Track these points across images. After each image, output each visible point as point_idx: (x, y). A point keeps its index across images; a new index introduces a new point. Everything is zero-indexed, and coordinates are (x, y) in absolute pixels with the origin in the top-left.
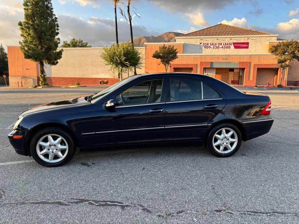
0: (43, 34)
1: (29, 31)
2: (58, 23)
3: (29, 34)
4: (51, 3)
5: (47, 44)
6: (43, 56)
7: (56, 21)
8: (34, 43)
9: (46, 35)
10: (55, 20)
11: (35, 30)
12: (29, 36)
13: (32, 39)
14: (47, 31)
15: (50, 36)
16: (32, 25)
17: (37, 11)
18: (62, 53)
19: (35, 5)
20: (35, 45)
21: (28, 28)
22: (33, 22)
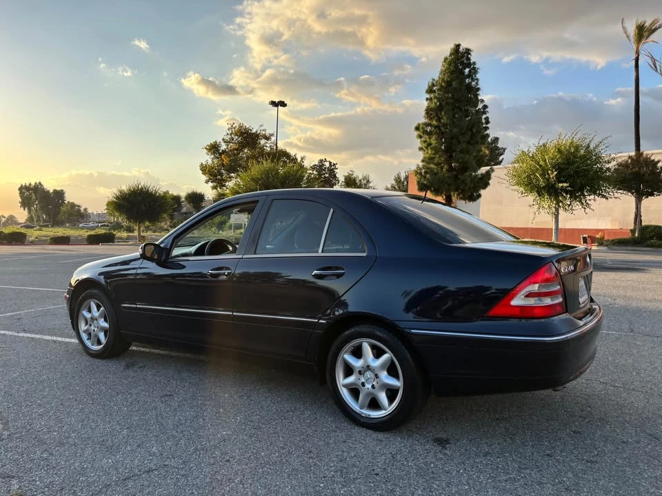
0: (455, 141)
1: (430, 138)
2: (487, 115)
3: (429, 144)
4: (477, 79)
5: (461, 160)
6: (449, 185)
7: (484, 113)
8: (436, 161)
9: (459, 142)
10: (482, 110)
11: (441, 135)
12: (429, 148)
13: (433, 152)
14: (462, 134)
15: (469, 143)
16: (436, 127)
17: (448, 98)
18: (490, 175)
19: (445, 88)
20: (437, 164)
21: (430, 134)
22: (439, 120)
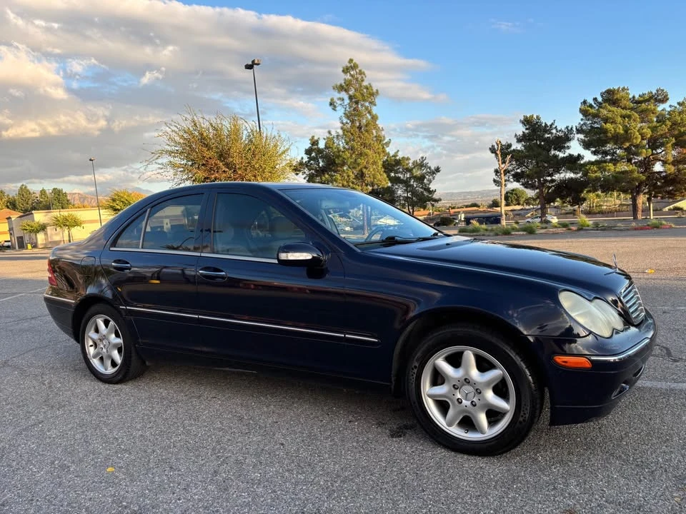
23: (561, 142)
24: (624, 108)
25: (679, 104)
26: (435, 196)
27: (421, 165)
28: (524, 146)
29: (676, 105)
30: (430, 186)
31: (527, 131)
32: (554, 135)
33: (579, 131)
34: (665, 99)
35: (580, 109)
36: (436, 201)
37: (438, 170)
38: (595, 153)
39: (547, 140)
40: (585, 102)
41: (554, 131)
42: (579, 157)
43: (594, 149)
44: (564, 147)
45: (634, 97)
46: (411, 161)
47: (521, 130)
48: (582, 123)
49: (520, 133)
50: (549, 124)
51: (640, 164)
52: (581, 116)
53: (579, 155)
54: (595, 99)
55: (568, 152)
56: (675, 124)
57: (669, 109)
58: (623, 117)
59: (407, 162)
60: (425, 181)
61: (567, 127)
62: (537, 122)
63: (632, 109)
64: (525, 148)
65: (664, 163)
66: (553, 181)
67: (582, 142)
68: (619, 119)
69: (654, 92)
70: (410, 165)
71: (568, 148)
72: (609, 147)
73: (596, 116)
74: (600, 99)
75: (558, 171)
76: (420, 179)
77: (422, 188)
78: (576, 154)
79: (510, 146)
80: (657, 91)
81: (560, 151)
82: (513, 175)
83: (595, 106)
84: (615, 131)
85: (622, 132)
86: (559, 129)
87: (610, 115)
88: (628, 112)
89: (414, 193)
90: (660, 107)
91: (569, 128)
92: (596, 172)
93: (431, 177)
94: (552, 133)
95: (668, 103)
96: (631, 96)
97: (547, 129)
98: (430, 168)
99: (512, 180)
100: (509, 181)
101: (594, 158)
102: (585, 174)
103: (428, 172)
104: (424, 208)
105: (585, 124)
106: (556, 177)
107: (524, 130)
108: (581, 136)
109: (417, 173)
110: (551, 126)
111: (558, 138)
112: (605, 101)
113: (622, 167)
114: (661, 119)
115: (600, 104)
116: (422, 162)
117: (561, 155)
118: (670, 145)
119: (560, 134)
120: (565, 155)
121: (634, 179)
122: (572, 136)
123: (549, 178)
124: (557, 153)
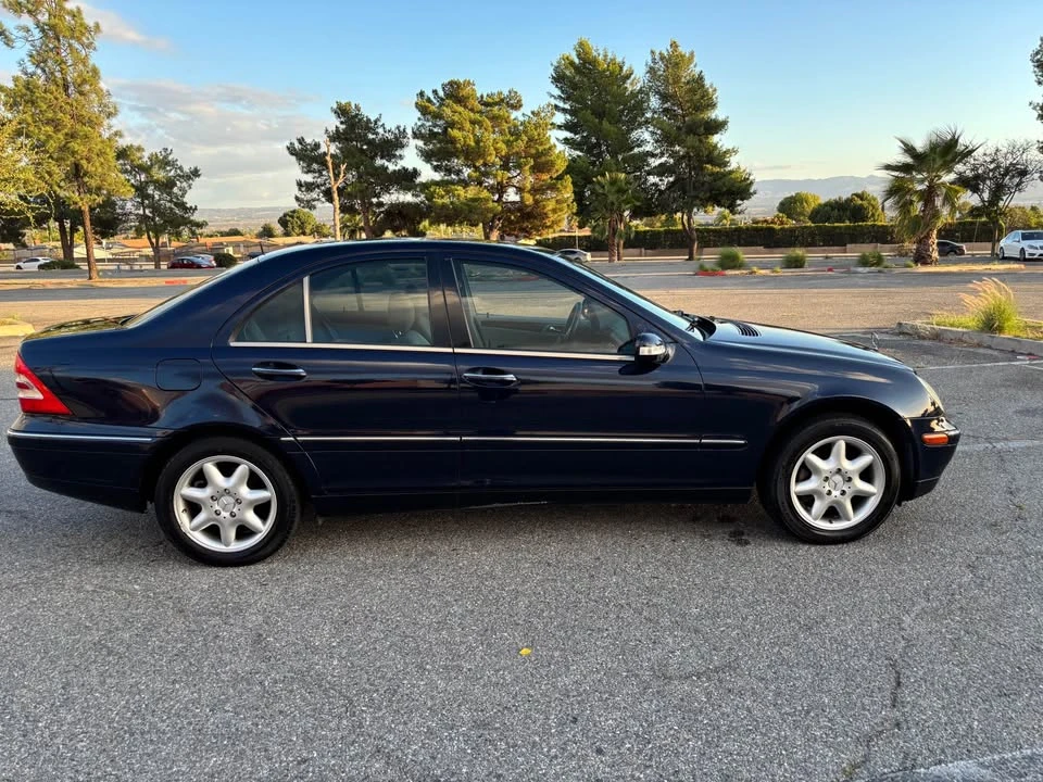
23: (391, 147)
24: (472, 110)
25: (533, 113)
26: (196, 217)
27: (165, 163)
28: (340, 149)
29: (530, 114)
30: (185, 200)
31: (343, 127)
32: (380, 136)
33: (416, 135)
34: (517, 106)
35: (417, 104)
36: (200, 225)
37: (196, 173)
38: (436, 169)
39: (371, 143)
40: (422, 94)
41: (380, 130)
42: (415, 173)
43: (435, 163)
44: (395, 156)
45: (482, 97)
46: (146, 155)
47: (334, 123)
48: (419, 123)
49: (332, 129)
50: (373, 119)
51: (491, 189)
52: (419, 114)
53: (415, 170)
54: (435, 92)
55: (401, 164)
56: (531, 140)
57: (521, 119)
58: (473, 122)
59: (139, 155)
60: (175, 190)
61: (398, 128)
62: (357, 115)
63: (481, 112)
64: (342, 152)
65: (520, 190)
66: (380, 204)
67: (421, 151)
68: (468, 125)
69: (506, 93)
70: (145, 159)
71: (401, 157)
72: (456, 162)
73: (437, 116)
74: (441, 94)
75: (388, 191)
76: (167, 186)
77: (171, 201)
78: (410, 168)
79: (317, 146)
80: (510, 92)
81: (389, 161)
82: (323, 192)
83: (435, 101)
84: (465, 142)
85: (473, 144)
86: (388, 128)
87: (456, 118)
88: (477, 116)
89: (155, 208)
90: (514, 114)
91: (401, 129)
92: (442, 197)
93: (185, 184)
94: (377, 134)
95: (522, 110)
96: (479, 95)
97: (368, 126)
98: (181, 168)
99: (323, 199)
100: (318, 200)
101: (437, 177)
102: (430, 198)
103: (179, 175)
104: (178, 235)
105: (423, 125)
106: (386, 199)
107: (338, 124)
108: (420, 143)
109: (159, 174)
110: (376, 122)
111: (386, 142)
112: (449, 96)
113: (472, 192)
114: (515, 133)
115: (442, 99)
116: (165, 157)
117: (391, 167)
118: (527, 168)
119: (390, 136)
120: (397, 168)
121: (489, 210)
122: (405, 140)
123: (375, 200)
124: (386, 164)
